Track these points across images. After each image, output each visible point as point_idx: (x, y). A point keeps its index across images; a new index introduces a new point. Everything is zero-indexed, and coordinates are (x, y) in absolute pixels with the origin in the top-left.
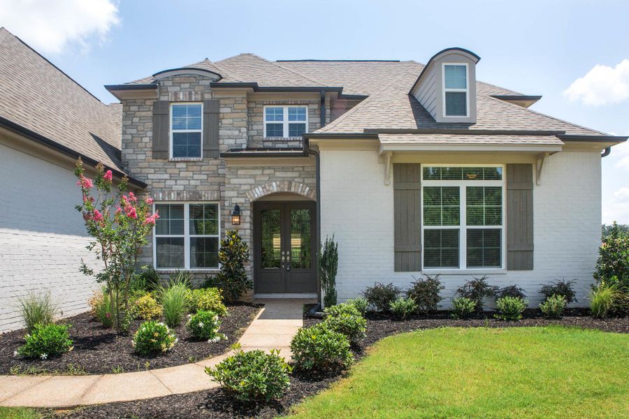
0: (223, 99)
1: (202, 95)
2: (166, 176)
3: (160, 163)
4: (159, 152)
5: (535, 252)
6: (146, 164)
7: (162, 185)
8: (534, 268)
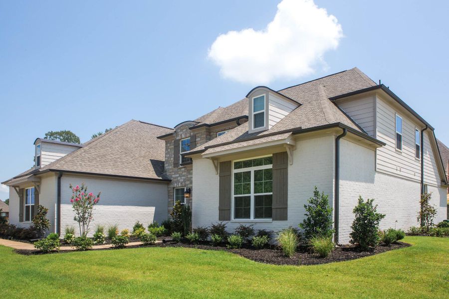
0: (197, 134)
1: (190, 133)
2: (178, 175)
3: (176, 169)
4: (176, 164)
5: (288, 209)
6: (171, 171)
7: (176, 180)
8: (288, 219)
